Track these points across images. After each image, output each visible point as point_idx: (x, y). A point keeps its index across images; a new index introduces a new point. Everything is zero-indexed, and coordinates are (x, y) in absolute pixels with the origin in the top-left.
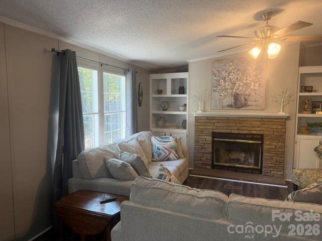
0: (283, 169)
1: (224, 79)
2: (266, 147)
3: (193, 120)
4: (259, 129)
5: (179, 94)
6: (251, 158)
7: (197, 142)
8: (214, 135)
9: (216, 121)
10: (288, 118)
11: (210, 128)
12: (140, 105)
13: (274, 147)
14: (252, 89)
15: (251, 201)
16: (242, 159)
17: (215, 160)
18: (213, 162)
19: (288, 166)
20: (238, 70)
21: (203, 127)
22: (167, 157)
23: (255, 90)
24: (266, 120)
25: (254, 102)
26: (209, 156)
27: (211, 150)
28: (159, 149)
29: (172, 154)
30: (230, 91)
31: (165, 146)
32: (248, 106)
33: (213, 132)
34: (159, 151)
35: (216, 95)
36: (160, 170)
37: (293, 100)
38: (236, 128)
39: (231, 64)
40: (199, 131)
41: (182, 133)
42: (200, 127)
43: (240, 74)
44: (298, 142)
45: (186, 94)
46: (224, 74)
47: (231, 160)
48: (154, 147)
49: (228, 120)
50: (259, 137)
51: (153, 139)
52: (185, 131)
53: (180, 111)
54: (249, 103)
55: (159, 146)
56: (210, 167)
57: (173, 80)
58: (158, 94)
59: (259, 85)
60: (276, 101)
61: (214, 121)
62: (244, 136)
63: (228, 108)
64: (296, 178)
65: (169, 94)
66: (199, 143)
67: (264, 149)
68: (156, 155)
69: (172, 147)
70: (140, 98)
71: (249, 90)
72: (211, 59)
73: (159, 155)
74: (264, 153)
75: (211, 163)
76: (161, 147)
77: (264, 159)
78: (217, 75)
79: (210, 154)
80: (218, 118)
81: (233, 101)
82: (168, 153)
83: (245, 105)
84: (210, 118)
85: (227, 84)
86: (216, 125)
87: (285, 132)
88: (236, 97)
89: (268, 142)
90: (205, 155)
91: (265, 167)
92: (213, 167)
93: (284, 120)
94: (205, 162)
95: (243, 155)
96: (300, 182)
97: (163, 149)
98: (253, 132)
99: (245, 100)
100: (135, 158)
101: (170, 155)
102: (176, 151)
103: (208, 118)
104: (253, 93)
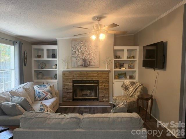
0: (108, 97)
1: (78, 51)
2: (100, 86)
3: (61, 74)
4: (96, 77)
5: (52, 58)
6: (93, 93)
7: (64, 86)
8: (74, 82)
9: (75, 74)
10: (109, 71)
11: (71, 78)
12: (25, 65)
13: (103, 86)
14: (92, 57)
15: (94, 116)
16: (89, 94)
17: (74, 96)
18: (73, 97)
19: (111, 95)
20: (85, 46)
21: (67, 78)
22: (45, 97)
23: (94, 57)
24: (100, 73)
25: (94, 64)
26: (71, 94)
27: (72, 90)
28: (39, 93)
29: (48, 95)
30: (81, 57)
31: (44, 91)
32: (91, 65)
33: (73, 80)
34: (39, 94)
35: (74, 59)
36: (41, 106)
37: (111, 63)
38: (85, 77)
39: (82, 42)
40: (65, 80)
41: (55, 82)
42: (66, 78)
43: (87, 48)
44: (114, 83)
45: (57, 58)
46: (78, 48)
47: (83, 95)
48: (36, 92)
49: (81, 73)
50: (97, 81)
51: (35, 87)
52: (56, 81)
53: (53, 69)
54: (91, 64)
55: (39, 90)
56: (71, 101)
57: (48, 50)
58: (38, 58)
59: (96, 54)
60: (104, 63)
61: (74, 74)
62: (89, 82)
63: (81, 67)
64: (114, 101)
65: (45, 58)
66: (65, 87)
67: (99, 88)
68: (37, 97)
69: (48, 91)
70: (25, 60)
71: (91, 57)
72: (71, 39)
73: (39, 96)
74: (99, 90)
75: (72, 98)
76: (40, 91)
77: (99, 93)
78: (74, 49)
79: (72, 93)
80: (76, 72)
81: (83, 63)
82: (45, 94)
83: (89, 65)
84: (71, 72)
85: (80, 53)
86: (74, 76)
87: (108, 79)
88: (85, 60)
89: (101, 84)
90: (69, 94)
91: (100, 97)
92: (74, 100)
93: (108, 73)
94: (69, 98)
95: (89, 92)
96: (116, 103)
97: (42, 93)
98: (94, 79)
99: (89, 62)
100: (22, 100)
101: (47, 96)
102: (51, 93)
103: (70, 72)
104: (93, 59)
